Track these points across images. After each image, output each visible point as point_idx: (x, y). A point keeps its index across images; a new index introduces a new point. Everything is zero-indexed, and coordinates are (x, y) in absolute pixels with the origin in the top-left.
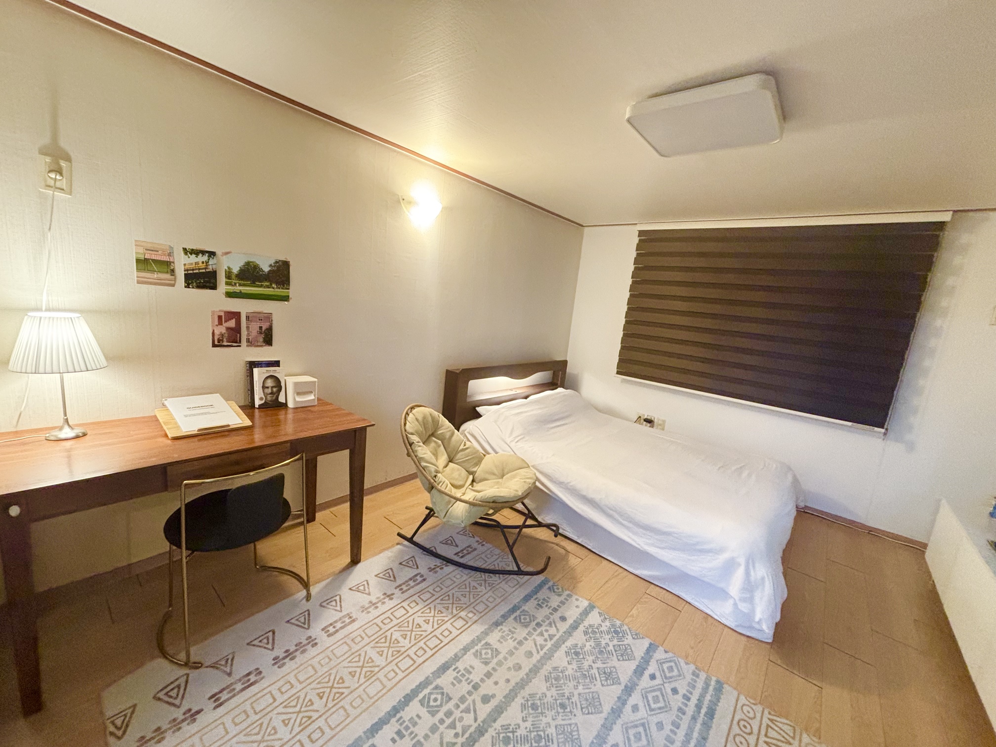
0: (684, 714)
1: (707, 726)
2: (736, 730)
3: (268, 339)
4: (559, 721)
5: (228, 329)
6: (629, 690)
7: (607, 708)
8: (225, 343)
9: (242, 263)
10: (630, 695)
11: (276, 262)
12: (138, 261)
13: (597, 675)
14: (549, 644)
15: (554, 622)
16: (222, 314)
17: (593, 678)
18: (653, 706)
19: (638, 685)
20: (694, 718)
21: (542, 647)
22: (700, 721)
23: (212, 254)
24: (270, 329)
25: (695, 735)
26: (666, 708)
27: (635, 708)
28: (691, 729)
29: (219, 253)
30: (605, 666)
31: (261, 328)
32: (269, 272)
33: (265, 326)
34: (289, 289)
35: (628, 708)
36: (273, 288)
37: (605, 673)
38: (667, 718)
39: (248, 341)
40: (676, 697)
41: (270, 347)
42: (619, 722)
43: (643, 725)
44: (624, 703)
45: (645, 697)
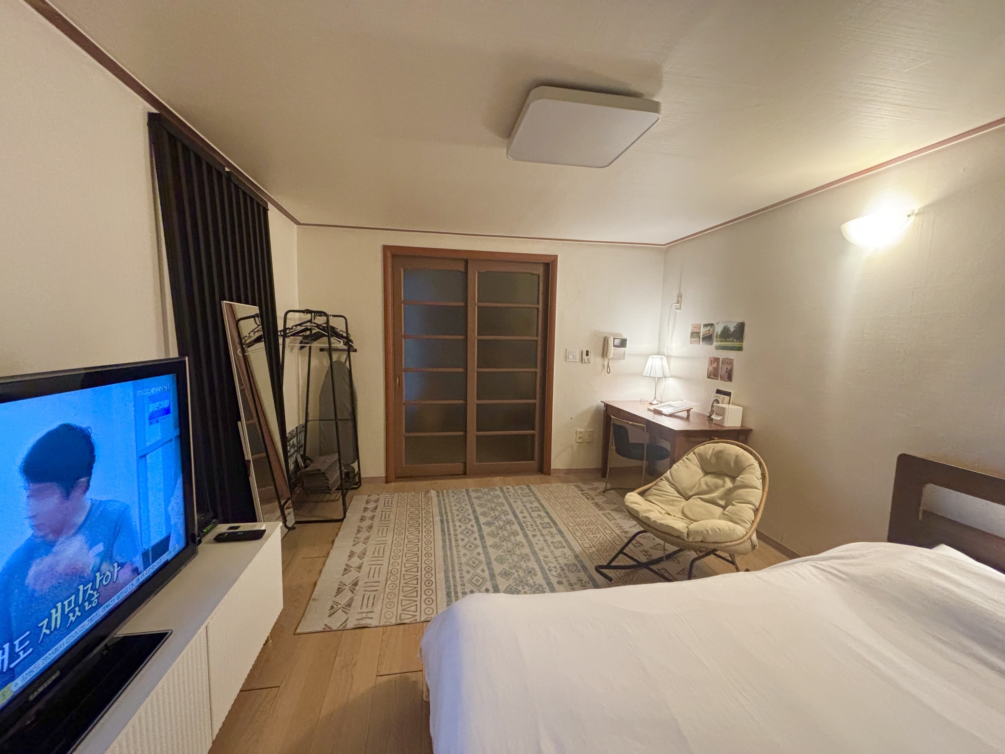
0: (461, 585)
1: (448, 587)
2: (433, 597)
3: (730, 378)
4: (505, 547)
5: (714, 368)
6: (492, 576)
7: (494, 562)
8: (712, 377)
9: (722, 328)
10: (489, 574)
11: (738, 324)
12: (692, 333)
13: (510, 571)
14: (546, 568)
15: (560, 577)
16: (713, 359)
17: (511, 568)
18: (476, 577)
19: (490, 580)
20: (455, 586)
21: (546, 564)
22: (452, 587)
23: (712, 325)
24: (731, 370)
25: (451, 580)
26: (470, 581)
27: (483, 571)
28: (455, 580)
29: (715, 323)
30: (513, 577)
31: (727, 368)
32: (734, 331)
33: (729, 368)
34: (742, 342)
35: (486, 568)
36: (734, 342)
37: (509, 574)
38: (467, 577)
39: (721, 377)
40: (469, 590)
41: (729, 383)
42: (485, 562)
43: (475, 567)
44: (489, 569)
45: (483, 578)
